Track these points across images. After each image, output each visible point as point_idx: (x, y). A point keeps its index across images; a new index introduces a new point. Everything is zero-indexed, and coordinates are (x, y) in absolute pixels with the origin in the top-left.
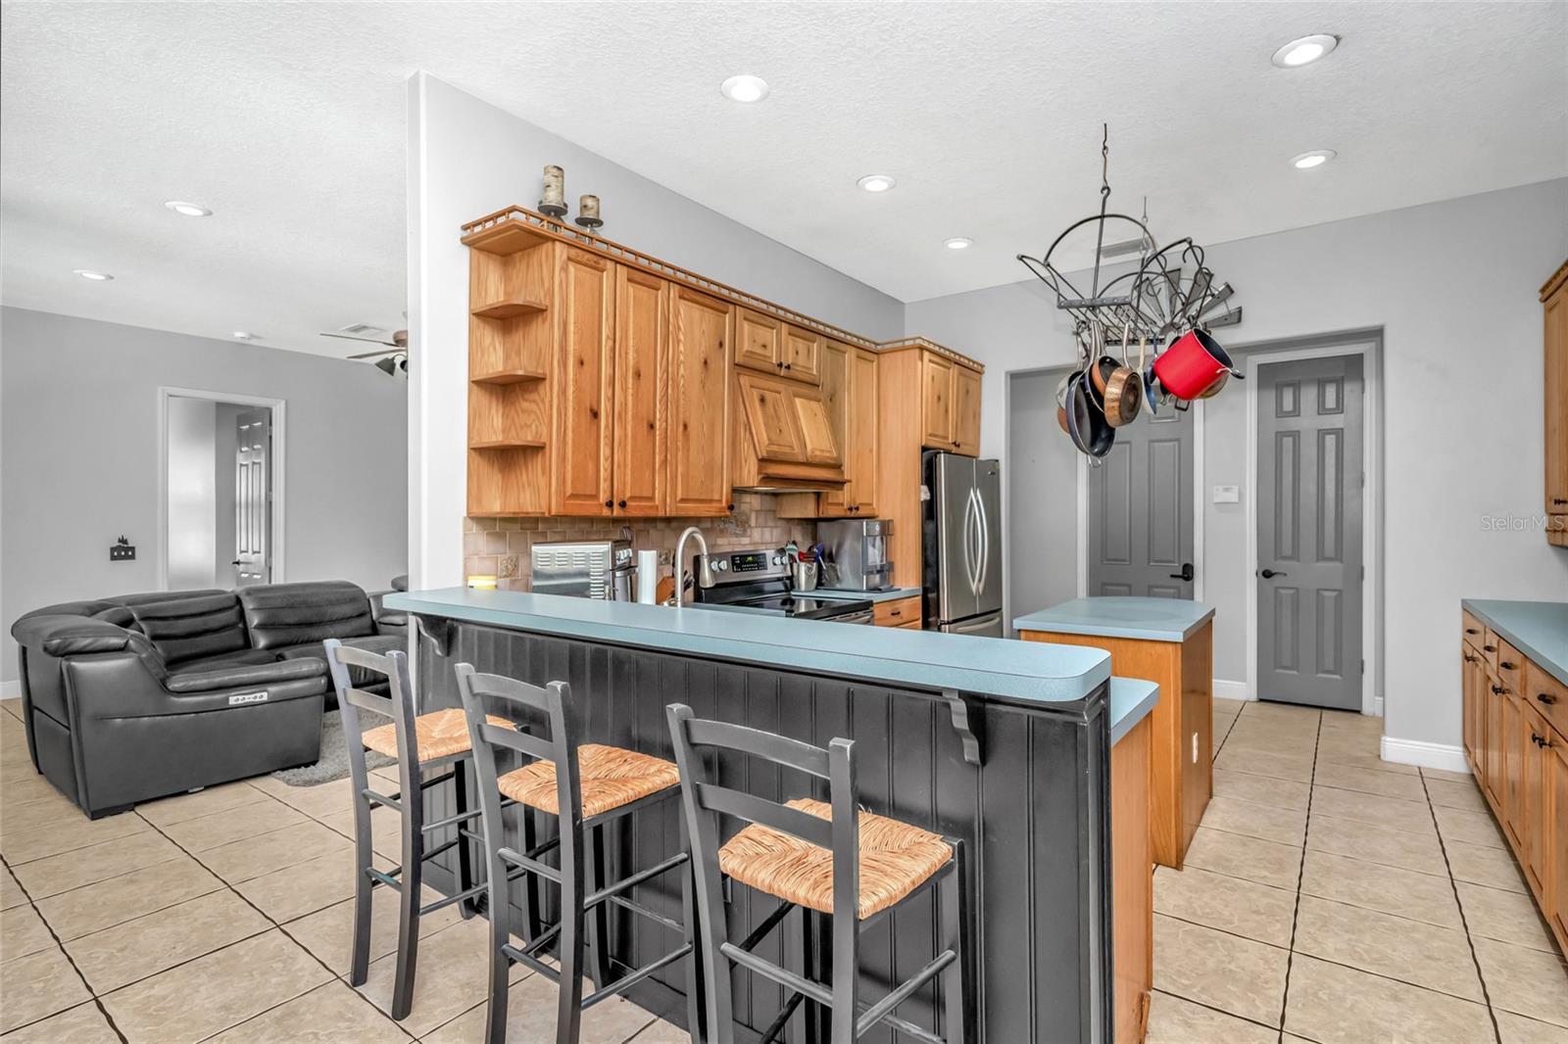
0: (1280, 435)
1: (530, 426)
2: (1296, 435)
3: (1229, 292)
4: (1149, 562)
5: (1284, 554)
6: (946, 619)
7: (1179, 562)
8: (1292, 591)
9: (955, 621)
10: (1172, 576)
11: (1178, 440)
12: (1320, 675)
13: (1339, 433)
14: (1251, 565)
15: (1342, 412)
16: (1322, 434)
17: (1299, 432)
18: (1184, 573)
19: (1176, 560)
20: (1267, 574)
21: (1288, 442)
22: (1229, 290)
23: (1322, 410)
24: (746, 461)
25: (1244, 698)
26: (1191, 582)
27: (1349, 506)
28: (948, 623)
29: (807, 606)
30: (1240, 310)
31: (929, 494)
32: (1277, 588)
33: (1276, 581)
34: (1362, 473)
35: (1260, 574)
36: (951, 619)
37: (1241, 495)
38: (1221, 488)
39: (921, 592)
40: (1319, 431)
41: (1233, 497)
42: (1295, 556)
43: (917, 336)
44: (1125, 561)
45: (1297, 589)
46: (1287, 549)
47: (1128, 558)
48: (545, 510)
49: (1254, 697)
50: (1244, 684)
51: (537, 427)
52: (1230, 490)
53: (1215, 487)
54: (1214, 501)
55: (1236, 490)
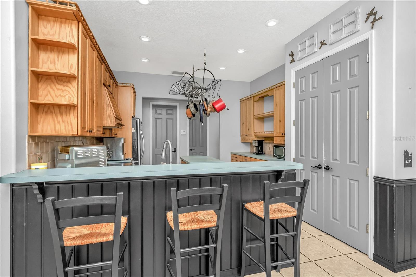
1: (64, 96)
5: (194, 146)
11: (173, 119)
14: (188, 148)
18: (174, 150)
20: (191, 150)
24: (109, 117)
26: (176, 152)
32: (193, 153)
33: (193, 151)
41: (185, 133)
42: (196, 146)
44: (161, 148)
45: (196, 153)
48: (75, 133)
51: (69, 97)
52: (184, 131)
53: (181, 131)
54: (182, 134)
55: (185, 131)
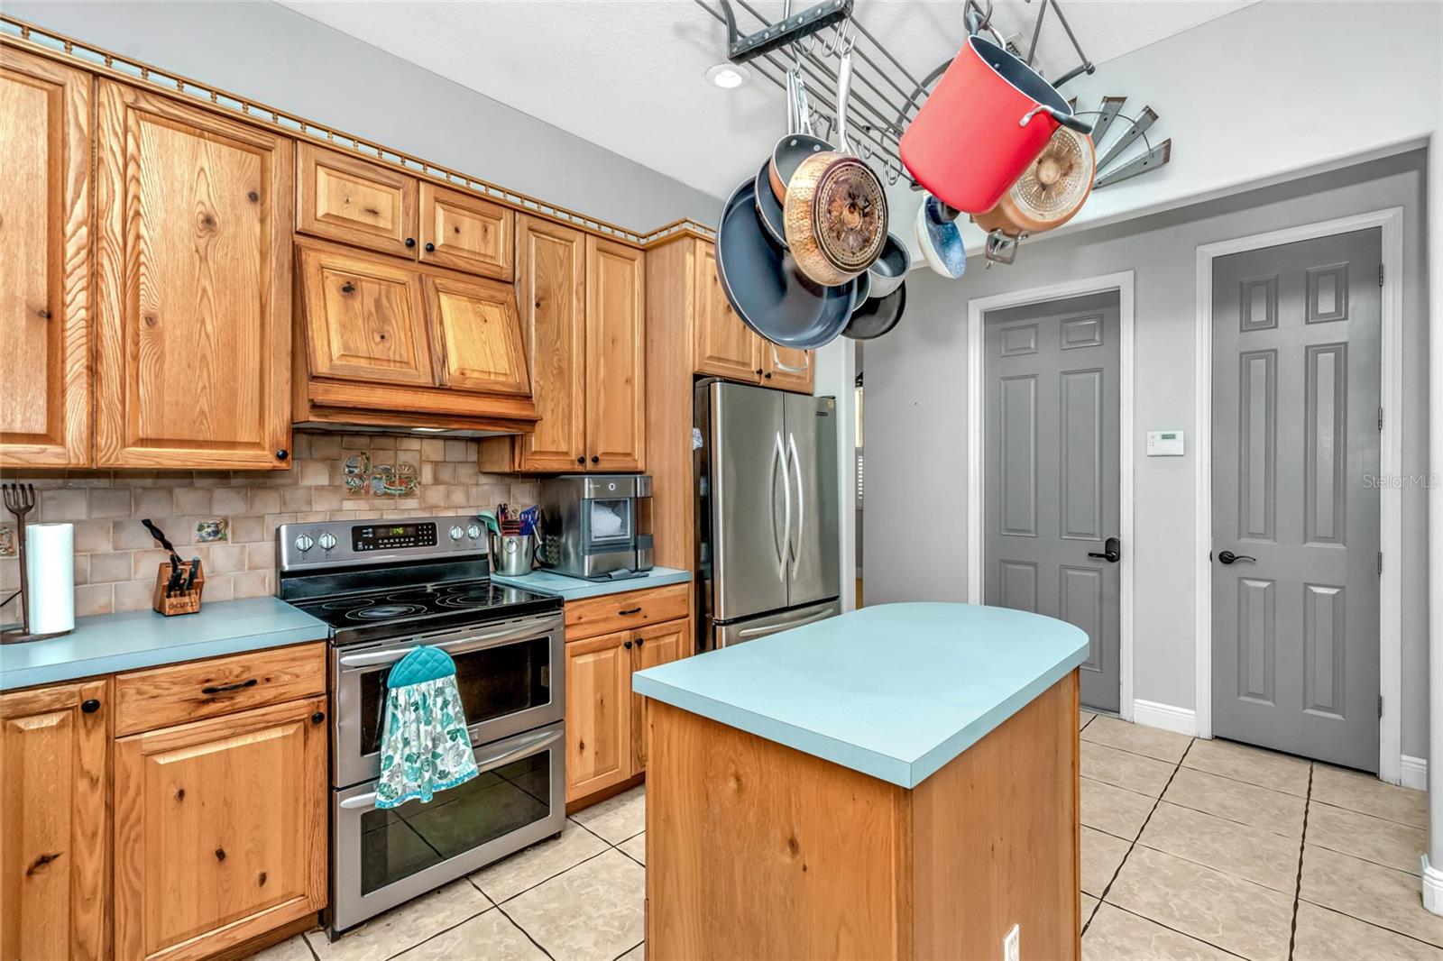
0: (1247, 357)
2: (1271, 355)
3: (1149, 118)
4: (1061, 536)
5: (1252, 530)
6: (722, 618)
7: (1101, 537)
8: (1265, 585)
9: (737, 621)
10: (1091, 555)
11: (1100, 370)
12: (1309, 711)
13: (1340, 350)
14: (1204, 543)
15: (1346, 318)
16: (1312, 352)
17: (1275, 351)
18: (1107, 552)
19: (1097, 533)
20: (1227, 559)
21: (1259, 366)
22: (1151, 115)
23: (1313, 317)
25: (1193, 733)
26: (1116, 564)
27: (1357, 462)
28: (726, 623)
29: (518, 597)
30: (1167, 145)
31: (701, 440)
32: (1241, 578)
33: (1237, 569)
34: (1380, 410)
35: (1216, 557)
36: (732, 616)
37: (1188, 444)
38: (1158, 435)
39: (691, 577)
40: (1307, 348)
41: (1175, 447)
42: (1270, 532)
43: (682, 218)
44: (1029, 531)
45: (1272, 581)
46: (1257, 524)
47: (1033, 529)
49: (1207, 732)
50: (1193, 712)
52: (1173, 437)
53: (1150, 434)
54: (1149, 454)
55: (1180, 435)
